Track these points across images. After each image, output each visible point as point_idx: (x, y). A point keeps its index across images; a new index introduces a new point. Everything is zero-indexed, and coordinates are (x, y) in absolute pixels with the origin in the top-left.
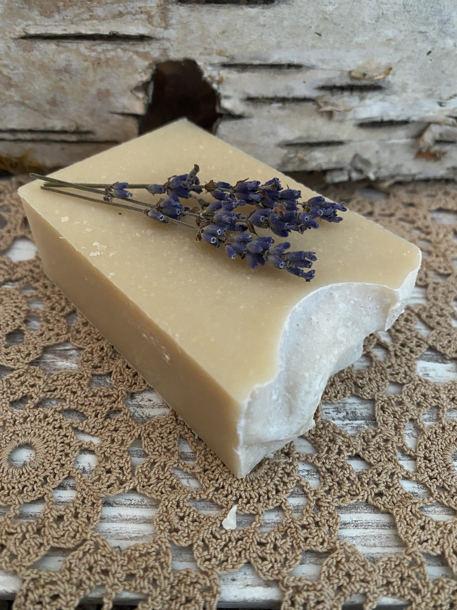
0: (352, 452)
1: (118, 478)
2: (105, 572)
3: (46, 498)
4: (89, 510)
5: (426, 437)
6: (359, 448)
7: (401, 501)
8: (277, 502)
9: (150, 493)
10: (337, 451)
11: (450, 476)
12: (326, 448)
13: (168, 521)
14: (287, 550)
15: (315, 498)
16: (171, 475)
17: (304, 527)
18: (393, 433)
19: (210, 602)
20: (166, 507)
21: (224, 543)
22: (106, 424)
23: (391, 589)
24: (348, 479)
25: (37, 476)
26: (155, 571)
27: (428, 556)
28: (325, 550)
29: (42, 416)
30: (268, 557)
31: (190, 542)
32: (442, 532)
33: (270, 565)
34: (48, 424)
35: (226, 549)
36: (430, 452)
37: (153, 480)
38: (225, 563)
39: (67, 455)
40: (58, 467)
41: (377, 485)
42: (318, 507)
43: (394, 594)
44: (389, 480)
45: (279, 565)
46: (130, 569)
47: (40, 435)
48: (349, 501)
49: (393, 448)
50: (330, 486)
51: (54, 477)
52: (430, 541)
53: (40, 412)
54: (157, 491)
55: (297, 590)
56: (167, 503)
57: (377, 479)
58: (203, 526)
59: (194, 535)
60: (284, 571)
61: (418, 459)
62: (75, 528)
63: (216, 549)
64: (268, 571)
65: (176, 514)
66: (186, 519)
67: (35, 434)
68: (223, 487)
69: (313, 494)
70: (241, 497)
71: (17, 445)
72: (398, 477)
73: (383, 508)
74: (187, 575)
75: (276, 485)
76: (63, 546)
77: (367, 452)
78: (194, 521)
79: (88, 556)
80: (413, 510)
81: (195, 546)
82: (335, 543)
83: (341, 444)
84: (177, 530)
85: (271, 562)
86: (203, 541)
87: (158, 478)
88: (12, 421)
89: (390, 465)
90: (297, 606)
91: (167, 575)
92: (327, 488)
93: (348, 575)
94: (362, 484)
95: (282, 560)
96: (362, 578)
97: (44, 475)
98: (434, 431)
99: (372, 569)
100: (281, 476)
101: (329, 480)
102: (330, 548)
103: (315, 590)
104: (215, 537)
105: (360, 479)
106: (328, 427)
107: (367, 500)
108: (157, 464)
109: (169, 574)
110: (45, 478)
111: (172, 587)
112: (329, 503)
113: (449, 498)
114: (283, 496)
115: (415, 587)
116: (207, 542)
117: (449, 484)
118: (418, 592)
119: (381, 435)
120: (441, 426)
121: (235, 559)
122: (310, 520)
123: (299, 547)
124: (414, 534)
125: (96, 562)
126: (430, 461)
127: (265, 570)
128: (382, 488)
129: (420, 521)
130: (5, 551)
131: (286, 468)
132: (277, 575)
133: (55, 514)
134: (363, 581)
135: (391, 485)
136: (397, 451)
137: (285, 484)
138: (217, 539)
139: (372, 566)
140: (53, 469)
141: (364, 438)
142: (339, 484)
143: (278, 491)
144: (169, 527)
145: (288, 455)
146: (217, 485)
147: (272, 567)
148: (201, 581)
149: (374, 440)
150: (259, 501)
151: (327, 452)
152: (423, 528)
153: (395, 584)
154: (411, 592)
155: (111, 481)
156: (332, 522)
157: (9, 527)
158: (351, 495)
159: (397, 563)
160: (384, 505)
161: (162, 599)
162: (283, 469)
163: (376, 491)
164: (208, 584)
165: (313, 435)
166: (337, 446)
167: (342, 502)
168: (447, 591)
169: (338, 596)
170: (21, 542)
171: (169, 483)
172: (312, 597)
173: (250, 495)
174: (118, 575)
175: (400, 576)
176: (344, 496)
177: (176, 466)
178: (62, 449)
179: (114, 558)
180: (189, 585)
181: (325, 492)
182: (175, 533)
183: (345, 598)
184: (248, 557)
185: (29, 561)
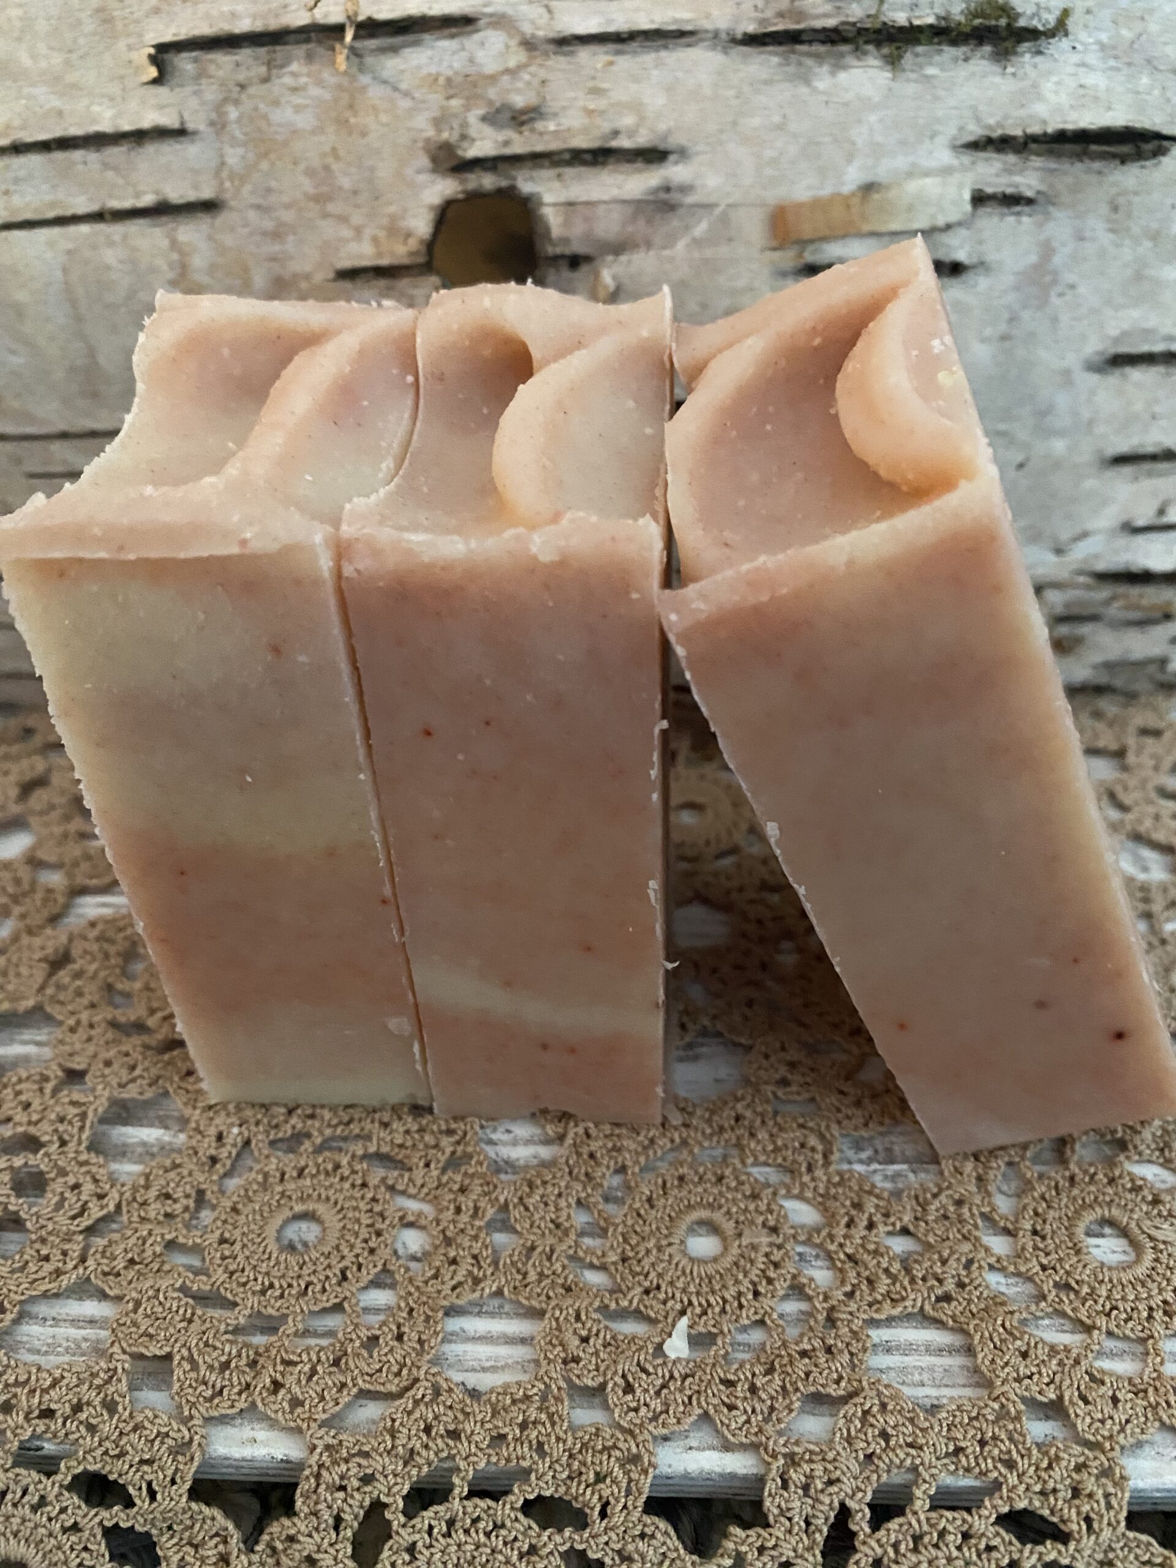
0: (893, 1224)
1: (470, 1273)
2: (454, 1435)
3: (346, 1305)
4: (421, 1329)
5: (1036, 1194)
6: (907, 1218)
7: (986, 1310)
8: (756, 1313)
9: (528, 1299)
10: (865, 1223)
11: (1080, 1265)
12: (846, 1219)
13: (561, 1344)
14: (774, 1394)
15: (825, 1305)
16: (564, 1267)
17: (804, 1354)
18: (973, 1188)
19: (638, 1482)
20: (557, 1320)
21: (659, 1382)
22: (445, 1179)
23: (964, 1460)
24: (886, 1271)
25: (329, 1266)
26: (540, 1427)
27: (1032, 1403)
28: (842, 1393)
29: (330, 1167)
30: (739, 1403)
31: (601, 1379)
32: (1061, 1363)
33: (745, 1417)
34: (342, 1179)
35: (665, 1391)
36: (1044, 1221)
37: (532, 1276)
38: (663, 1416)
39: (379, 1234)
40: (366, 1254)
41: (940, 1281)
42: (831, 1321)
43: (968, 1470)
44: (964, 1273)
45: (760, 1418)
46: (497, 1427)
47: (328, 1199)
48: (888, 1310)
49: (972, 1215)
50: (853, 1285)
51: (359, 1269)
52: (1036, 1377)
53: (325, 1160)
54: (539, 1295)
55: (792, 1460)
56: (557, 1313)
57: (939, 1271)
58: (622, 1352)
59: (608, 1368)
60: (769, 1429)
61: (1021, 1233)
62: (399, 1358)
63: (646, 1391)
64: (740, 1429)
65: (575, 1332)
66: (592, 1341)
67: (319, 1195)
68: (658, 1288)
69: (821, 1297)
70: (690, 1303)
71: (290, 1214)
72: (980, 1267)
73: (951, 1323)
74: (597, 1435)
75: (754, 1284)
76: (381, 1388)
77: (923, 1224)
78: (606, 1345)
79: (422, 1407)
80: (1007, 1324)
81: (610, 1385)
82: (860, 1381)
83: (873, 1210)
84: (576, 1360)
85: (745, 1411)
86: (624, 1376)
87: (541, 1275)
88: (278, 1175)
89: (966, 1247)
90: (792, 1488)
91: (562, 1435)
92: (848, 1288)
93: (884, 1435)
94: (913, 1281)
95: (766, 1411)
96: (909, 1440)
97: (340, 1266)
98: (1053, 1184)
99: (927, 1424)
100: (762, 1266)
101: (852, 1275)
102: (851, 1389)
103: (824, 1460)
104: (644, 1370)
105: (908, 1270)
106: (849, 1179)
107: (922, 1308)
108: (539, 1249)
109: (566, 1432)
110: (343, 1272)
111: (571, 1456)
112: (851, 1313)
113: (1077, 1304)
114: (766, 1302)
115: (1007, 1457)
116: (631, 1380)
117: (1078, 1277)
118: (1011, 1465)
119: (950, 1192)
120: (1067, 1174)
121: (681, 1409)
122: (817, 1343)
123: (797, 1390)
124: (1007, 1364)
125: (436, 1418)
126: (1043, 1238)
127: (733, 1426)
128: (950, 1286)
129: (1018, 1343)
130: (282, 1392)
131: (771, 1253)
132: (756, 1434)
133: (364, 1333)
134: (910, 1445)
135: (967, 1281)
136: (979, 1221)
137: (770, 1281)
138: (648, 1374)
139: (926, 1419)
140: (357, 1256)
141: (917, 1198)
142: (870, 1282)
143: (756, 1294)
144: (563, 1355)
145: (774, 1230)
146: (647, 1284)
147: (748, 1421)
148: (621, 1445)
149: (936, 1204)
150: (723, 1311)
151: (848, 1226)
152: (1025, 1355)
153: (969, 1451)
154: (999, 1465)
155: (459, 1278)
156: (855, 1347)
157: (287, 1352)
158: (892, 1300)
159: (974, 1414)
160: (954, 1318)
161: (554, 1477)
162: (767, 1255)
163: (939, 1292)
164: (634, 1450)
165: (821, 1195)
166: (866, 1215)
167: (876, 1311)
168: (1064, 1463)
169: (867, 1473)
170: (310, 1379)
171: (560, 1281)
172: (819, 1473)
173: (707, 1301)
174: (477, 1438)
175: (979, 1436)
176: (879, 1302)
177: (571, 1252)
178: (369, 1221)
179: (468, 1410)
180: (601, 1452)
181: (846, 1294)
182: (573, 1365)
183: (879, 1477)
184: (704, 1404)
185: (324, 1411)
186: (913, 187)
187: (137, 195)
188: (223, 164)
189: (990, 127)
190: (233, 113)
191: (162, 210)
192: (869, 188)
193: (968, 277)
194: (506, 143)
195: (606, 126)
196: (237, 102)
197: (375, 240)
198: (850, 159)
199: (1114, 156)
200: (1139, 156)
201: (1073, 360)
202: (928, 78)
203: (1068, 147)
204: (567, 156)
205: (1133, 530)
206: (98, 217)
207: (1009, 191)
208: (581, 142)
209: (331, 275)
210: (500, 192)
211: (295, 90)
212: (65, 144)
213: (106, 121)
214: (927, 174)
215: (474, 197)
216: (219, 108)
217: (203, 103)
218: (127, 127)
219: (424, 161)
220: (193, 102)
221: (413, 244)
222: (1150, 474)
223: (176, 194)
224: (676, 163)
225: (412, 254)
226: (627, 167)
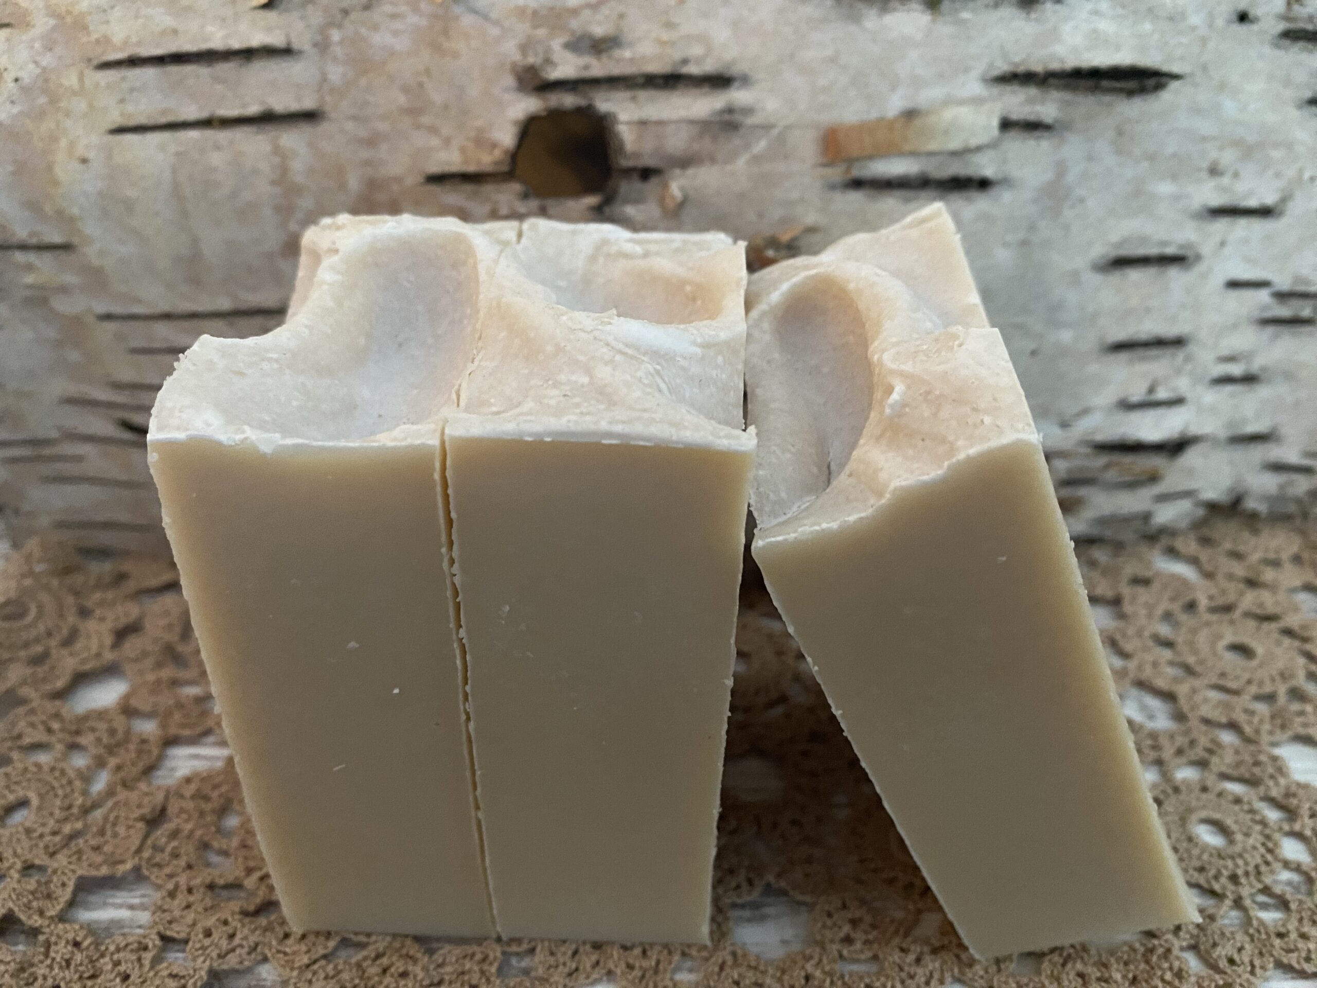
186: (949, 114)
187: (244, 106)
188: (325, 80)
189: (1016, 65)
190: (336, 35)
191: (267, 118)
192: (910, 114)
193: (994, 192)
194: (586, 67)
195: (677, 55)
196: (340, 26)
197: (463, 150)
198: (894, 88)
199: (1121, 91)
200: (1142, 90)
201: (1081, 262)
202: (963, 22)
203: (1083, 83)
204: (641, 81)
205: (1127, 406)
206: (207, 123)
207: (1032, 118)
208: (654, 68)
209: (421, 179)
210: (579, 111)
211: (394, 16)
212: (179, 58)
213: (217, 40)
214: (961, 102)
215: (555, 116)
216: (323, 30)
217: (308, 26)
218: (236, 45)
219: (509, 81)
220: (299, 26)
221: (497, 154)
222: (1143, 359)
223: (281, 103)
224: (738, 89)
225: (496, 163)
226: (695, 91)
